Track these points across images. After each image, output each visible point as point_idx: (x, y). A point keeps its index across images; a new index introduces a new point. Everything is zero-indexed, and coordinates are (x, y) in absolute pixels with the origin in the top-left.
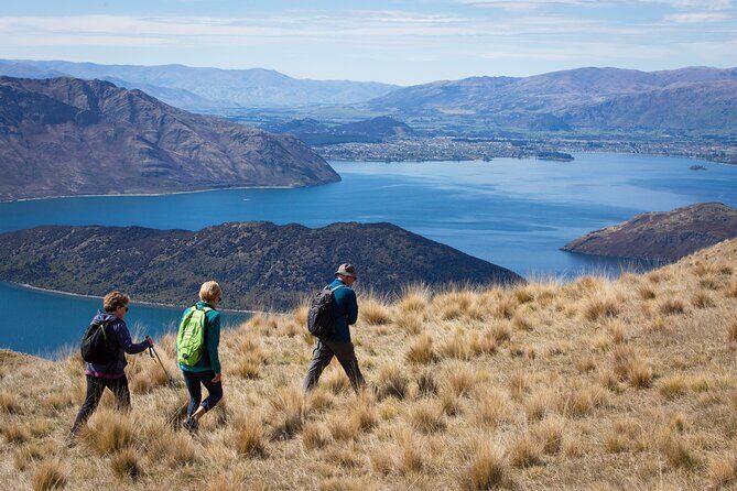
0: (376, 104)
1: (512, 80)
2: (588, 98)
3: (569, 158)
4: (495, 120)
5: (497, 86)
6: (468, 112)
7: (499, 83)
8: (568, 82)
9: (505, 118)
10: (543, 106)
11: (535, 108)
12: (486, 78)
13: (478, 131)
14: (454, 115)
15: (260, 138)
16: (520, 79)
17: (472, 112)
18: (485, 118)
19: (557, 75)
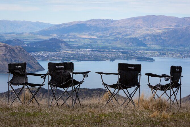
0: (44, 33)
1: (112, 21)
2: (153, 30)
3: (152, 60)
4: (107, 41)
5: (105, 24)
6: (93, 37)
7: (106, 23)
8: (142, 22)
9: (112, 40)
10: (130, 34)
11: (127, 35)
12: (99, 20)
13: (101, 46)
14: (86, 38)
15: (4, 48)
16: (116, 21)
17: (94, 37)
18: (102, 40)
19: (136, 19)
